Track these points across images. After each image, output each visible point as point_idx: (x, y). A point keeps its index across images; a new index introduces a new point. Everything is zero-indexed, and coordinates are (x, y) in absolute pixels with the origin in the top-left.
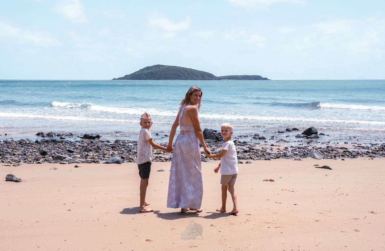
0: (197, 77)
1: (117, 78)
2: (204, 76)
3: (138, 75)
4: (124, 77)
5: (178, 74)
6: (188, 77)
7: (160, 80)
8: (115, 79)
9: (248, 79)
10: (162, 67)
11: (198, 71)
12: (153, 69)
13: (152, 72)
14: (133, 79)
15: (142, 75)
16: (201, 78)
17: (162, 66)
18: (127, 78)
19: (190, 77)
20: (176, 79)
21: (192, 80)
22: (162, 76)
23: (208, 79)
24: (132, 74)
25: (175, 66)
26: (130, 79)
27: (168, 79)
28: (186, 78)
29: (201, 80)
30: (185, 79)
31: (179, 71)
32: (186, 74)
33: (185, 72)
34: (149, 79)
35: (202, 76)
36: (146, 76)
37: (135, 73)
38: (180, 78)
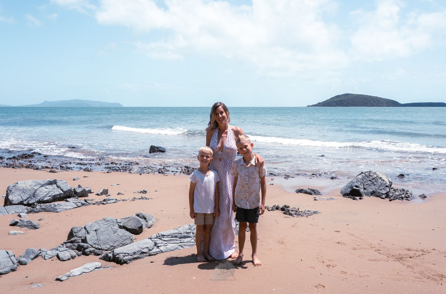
0: (382, 104)
1: (311, 105)
2: (389, 103)
3: (329, 102)
4: (317, 104)
5: (365, 102)
7: (348, 106)
8: (309, 106)
10: (350, 96)
11: (384, 99)
12: (342, 98)
13: (341, 100)
14: (325, 105)
15: (332, 102)
17: (351, 94)
18: (319, 105)
19: (375, 104)
20: (363, 106)
21: (377, 106)
22: (350, 103)
23: (393, 106)
24: (324, 102)
25: (363, 95)
26: (321, 106)
27: (356, 106)
28: (372, 105)
29: (386, 106)
31: (366, 99)
32: (372, 101)
33: (371, 100)
34: (338, 106)
35: (387, 103)
36: (336, 104)
37: (326, 101)
38: (367, 105)
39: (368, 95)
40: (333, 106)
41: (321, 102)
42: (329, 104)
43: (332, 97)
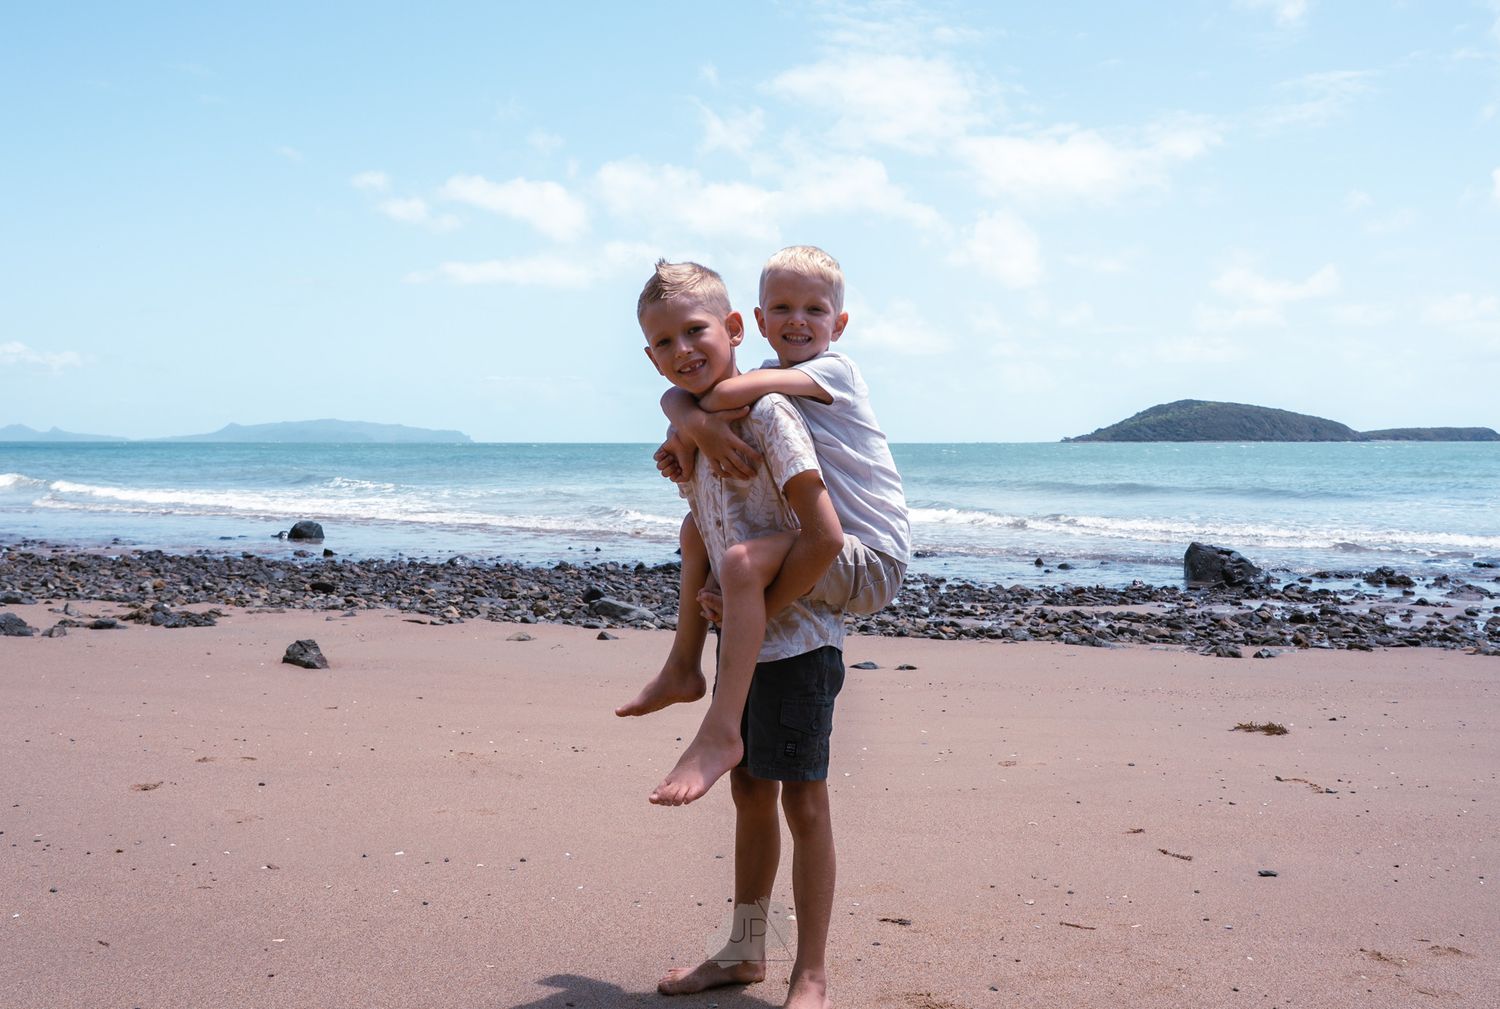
0: (1298, 432)
1: (1072, 437)
2: (1321, 431)
3: (1131, 427)
4: (1092, 434)
5: (1245, 426)
6: (1273, 434)
7: (1192, 440)
8: (1067, 440)
9: (1452, 440)
10: (1196, 407)
11: (1303, 416)
12: (1173, 413)
13: (1169, 421)
14: (1118, 438)
15: (1142, 427)
16: (1312, 437)
17: (1199, 403)
18: (1100, 436)
19: (1277, 433)
20: (1238, 440)
21: (1283, 440)
22: (1198, 432)
23: (1332, 440)
24: (1113, 426)
25: (1238, 405)
26: (1107, 440)
27: (1215, 439)
28: (1267, 436)
29: (1311, 440)
30: (1265, 440)
31: (1246, 417)
32: (1267, 424)
33: (1264, 420)
34: (1161, 440)
35: (1315, 431)
36: (1155, 431)
37: (1122, 423)
38: (1252, 437)
39: (1252, 406)
40: (1145, 440)
41: (1103, 427)
42: (1131, 432)
43: (1141, 411)
